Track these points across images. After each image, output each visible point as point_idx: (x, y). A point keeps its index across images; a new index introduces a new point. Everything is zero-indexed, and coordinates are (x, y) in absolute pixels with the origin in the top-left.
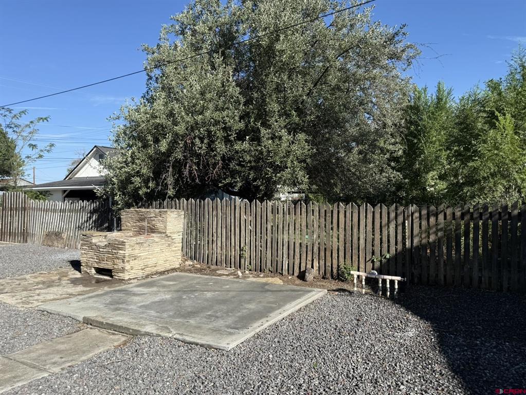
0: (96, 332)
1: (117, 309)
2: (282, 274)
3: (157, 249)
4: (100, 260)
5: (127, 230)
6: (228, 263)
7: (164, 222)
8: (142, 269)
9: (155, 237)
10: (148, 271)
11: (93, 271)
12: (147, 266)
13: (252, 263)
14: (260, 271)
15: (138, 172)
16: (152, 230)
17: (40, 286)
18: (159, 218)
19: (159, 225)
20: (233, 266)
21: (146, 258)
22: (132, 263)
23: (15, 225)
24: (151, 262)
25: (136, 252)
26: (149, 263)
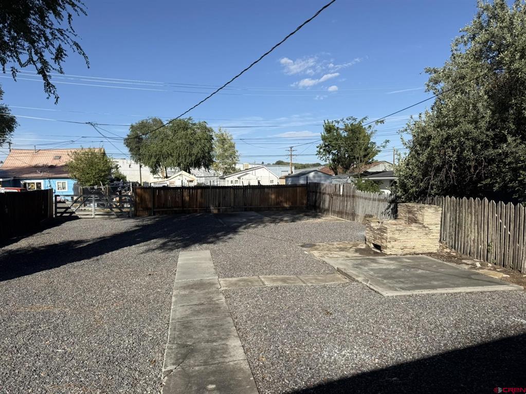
0: (340, 276)
1: (357, 267)
2: (520, 271)
3: (415, 236)
4: (375, 239)
5: (401, 219)
6: (479, 256)
7: (423, 216)
8: (402, 249)
9: (414, 226)
10: (407, 251)
11: (372, 246)
12: (406, 247)
13: (497, 258)
14: (503, 266)
15: (411, 175)
16: (415, 221)
17: (338, 250)
18: (420, 212)
19: (420, 218)
20: (482, 258)
21: (405, 242)
22: (393, 243)
23: (349, 207)
24: (410, 244)
25: (396, 236)
26: (408, 245)
